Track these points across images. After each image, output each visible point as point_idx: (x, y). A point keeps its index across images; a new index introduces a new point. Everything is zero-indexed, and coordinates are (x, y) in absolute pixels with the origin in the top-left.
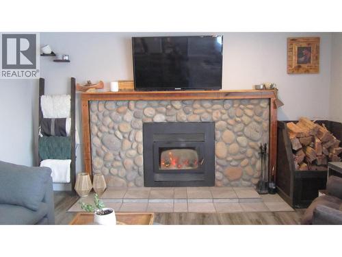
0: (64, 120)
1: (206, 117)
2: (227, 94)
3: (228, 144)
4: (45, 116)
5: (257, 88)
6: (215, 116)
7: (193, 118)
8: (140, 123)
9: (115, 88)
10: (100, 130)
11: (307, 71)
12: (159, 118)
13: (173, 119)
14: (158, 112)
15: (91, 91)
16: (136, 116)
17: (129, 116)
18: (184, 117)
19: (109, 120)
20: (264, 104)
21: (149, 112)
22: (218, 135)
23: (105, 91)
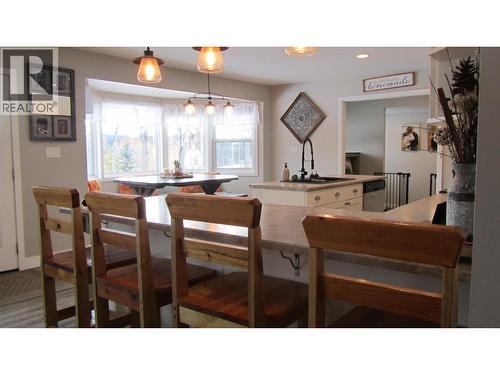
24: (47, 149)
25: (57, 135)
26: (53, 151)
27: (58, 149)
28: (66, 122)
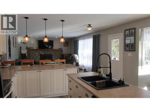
0: (26, 54)
1: (51, 53)
2: (54, 49)
3: (54, 58)
4: (22, 53)
5: (59, 49)
6: (52, 53)
7: (49, 54)
8: (39, 54)
9: (35, 48)
10: (32, 56)
11: (67, 46)
12: (43, 54)
13: (45, 54)
14: (43, 52)
15: (31, 49)
16: (39, 53)
17: (37, 53)
18: (47, 53)
19: (34, 54)
20: (60, 51)
21: (41, 52)
22: (53, 56)
23: (33, 49)
24: (129, 53)
25: (131, 49)
26: (130, 54)
27: (131, 54)
28: (133, 45)
